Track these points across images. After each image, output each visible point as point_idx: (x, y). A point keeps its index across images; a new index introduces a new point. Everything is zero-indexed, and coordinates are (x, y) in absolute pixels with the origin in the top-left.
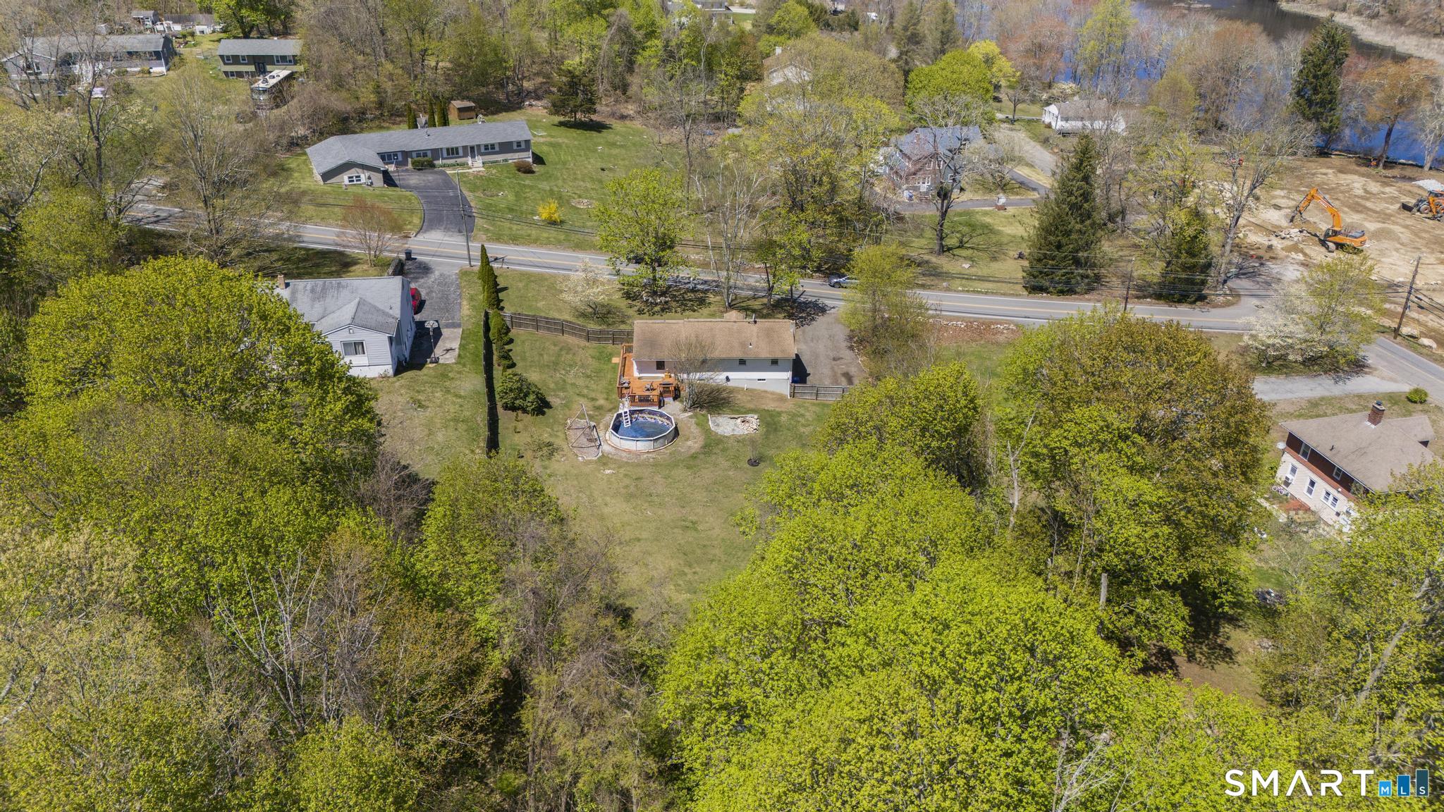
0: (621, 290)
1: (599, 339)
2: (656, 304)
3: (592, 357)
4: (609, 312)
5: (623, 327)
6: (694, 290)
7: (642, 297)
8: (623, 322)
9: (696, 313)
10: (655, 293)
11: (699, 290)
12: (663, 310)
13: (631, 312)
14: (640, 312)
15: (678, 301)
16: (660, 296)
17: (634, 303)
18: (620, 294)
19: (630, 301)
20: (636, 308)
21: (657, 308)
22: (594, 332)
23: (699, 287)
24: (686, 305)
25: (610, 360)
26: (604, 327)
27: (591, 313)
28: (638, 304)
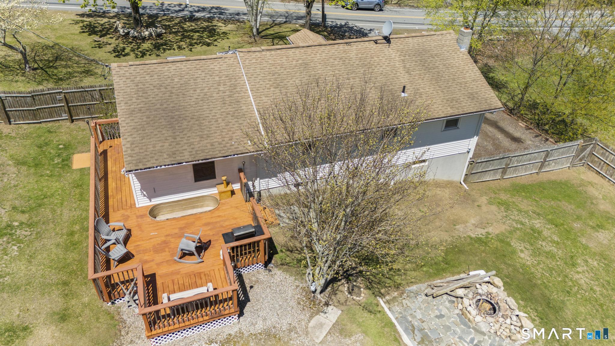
0: (77, 23)
1: (35, 115)
2: (144, 39)
3: (20, 163)
4: (57, 58)
5: (87, 82)
6: (192, 19)
7: (116, 30)
8: (88, 73)
9: (211, 47)
10: (137, 22)
11: (198, 19)
12: (157, 47)
13: (101, 54)
14: (119, 53)
15: (176, 33)
16: (147, 27)
17: (105, 39)
18: (77, 28)
19: (97, 38)
20: (110, 48)
21: (146, 45)
22: (19, 99)
23: (197, 15)
24: (191, 38)
25: (66, 163)
26: (47, 86)
27: (19, 62)
28: (112, 41)
